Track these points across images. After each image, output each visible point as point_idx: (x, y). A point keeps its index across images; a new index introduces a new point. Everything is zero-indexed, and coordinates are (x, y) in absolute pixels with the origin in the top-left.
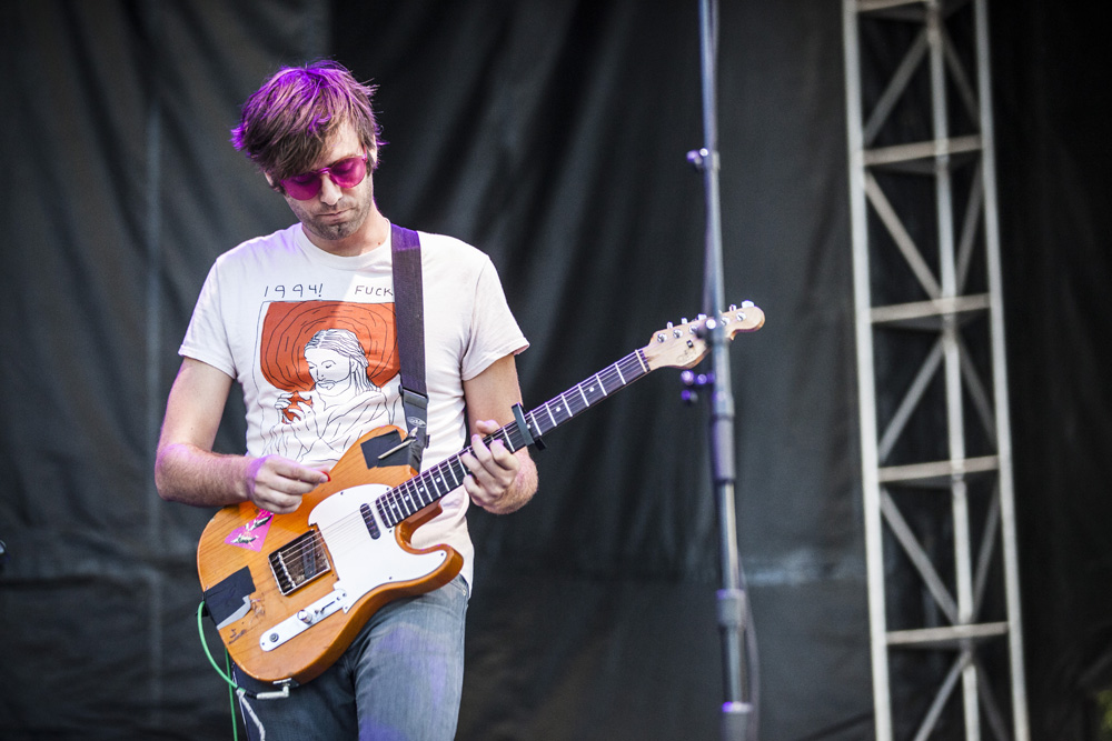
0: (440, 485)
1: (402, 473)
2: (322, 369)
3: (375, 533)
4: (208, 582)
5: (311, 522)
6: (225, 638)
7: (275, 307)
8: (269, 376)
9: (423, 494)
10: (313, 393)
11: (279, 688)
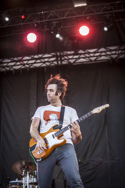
0: (63, 131)
1: (58, 130)
2: (52, 118)
3: (54, 138)
4: (30, 146)
5: (45, 137)
6: (33, 153)
7: (45, 111)
8: (44, 119)
9: (61, 132)
10: (50, 121)
11: (40, 159)
